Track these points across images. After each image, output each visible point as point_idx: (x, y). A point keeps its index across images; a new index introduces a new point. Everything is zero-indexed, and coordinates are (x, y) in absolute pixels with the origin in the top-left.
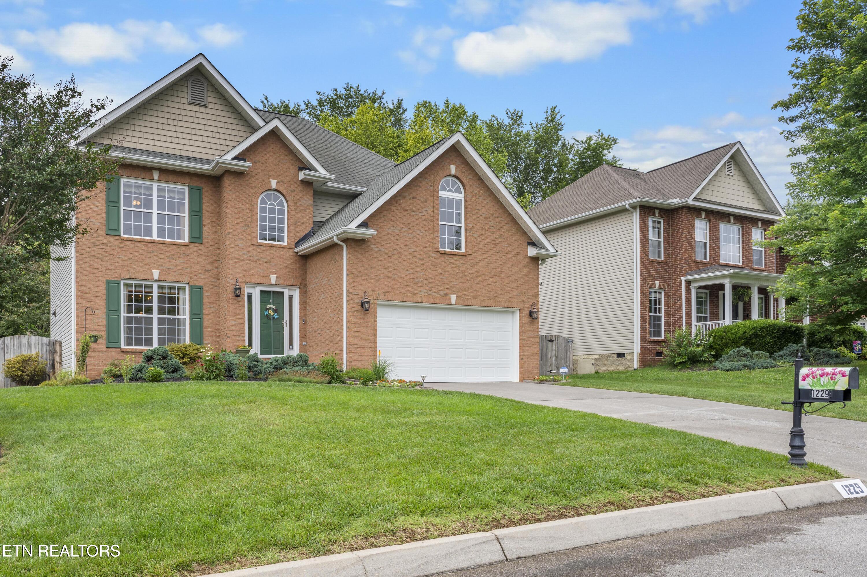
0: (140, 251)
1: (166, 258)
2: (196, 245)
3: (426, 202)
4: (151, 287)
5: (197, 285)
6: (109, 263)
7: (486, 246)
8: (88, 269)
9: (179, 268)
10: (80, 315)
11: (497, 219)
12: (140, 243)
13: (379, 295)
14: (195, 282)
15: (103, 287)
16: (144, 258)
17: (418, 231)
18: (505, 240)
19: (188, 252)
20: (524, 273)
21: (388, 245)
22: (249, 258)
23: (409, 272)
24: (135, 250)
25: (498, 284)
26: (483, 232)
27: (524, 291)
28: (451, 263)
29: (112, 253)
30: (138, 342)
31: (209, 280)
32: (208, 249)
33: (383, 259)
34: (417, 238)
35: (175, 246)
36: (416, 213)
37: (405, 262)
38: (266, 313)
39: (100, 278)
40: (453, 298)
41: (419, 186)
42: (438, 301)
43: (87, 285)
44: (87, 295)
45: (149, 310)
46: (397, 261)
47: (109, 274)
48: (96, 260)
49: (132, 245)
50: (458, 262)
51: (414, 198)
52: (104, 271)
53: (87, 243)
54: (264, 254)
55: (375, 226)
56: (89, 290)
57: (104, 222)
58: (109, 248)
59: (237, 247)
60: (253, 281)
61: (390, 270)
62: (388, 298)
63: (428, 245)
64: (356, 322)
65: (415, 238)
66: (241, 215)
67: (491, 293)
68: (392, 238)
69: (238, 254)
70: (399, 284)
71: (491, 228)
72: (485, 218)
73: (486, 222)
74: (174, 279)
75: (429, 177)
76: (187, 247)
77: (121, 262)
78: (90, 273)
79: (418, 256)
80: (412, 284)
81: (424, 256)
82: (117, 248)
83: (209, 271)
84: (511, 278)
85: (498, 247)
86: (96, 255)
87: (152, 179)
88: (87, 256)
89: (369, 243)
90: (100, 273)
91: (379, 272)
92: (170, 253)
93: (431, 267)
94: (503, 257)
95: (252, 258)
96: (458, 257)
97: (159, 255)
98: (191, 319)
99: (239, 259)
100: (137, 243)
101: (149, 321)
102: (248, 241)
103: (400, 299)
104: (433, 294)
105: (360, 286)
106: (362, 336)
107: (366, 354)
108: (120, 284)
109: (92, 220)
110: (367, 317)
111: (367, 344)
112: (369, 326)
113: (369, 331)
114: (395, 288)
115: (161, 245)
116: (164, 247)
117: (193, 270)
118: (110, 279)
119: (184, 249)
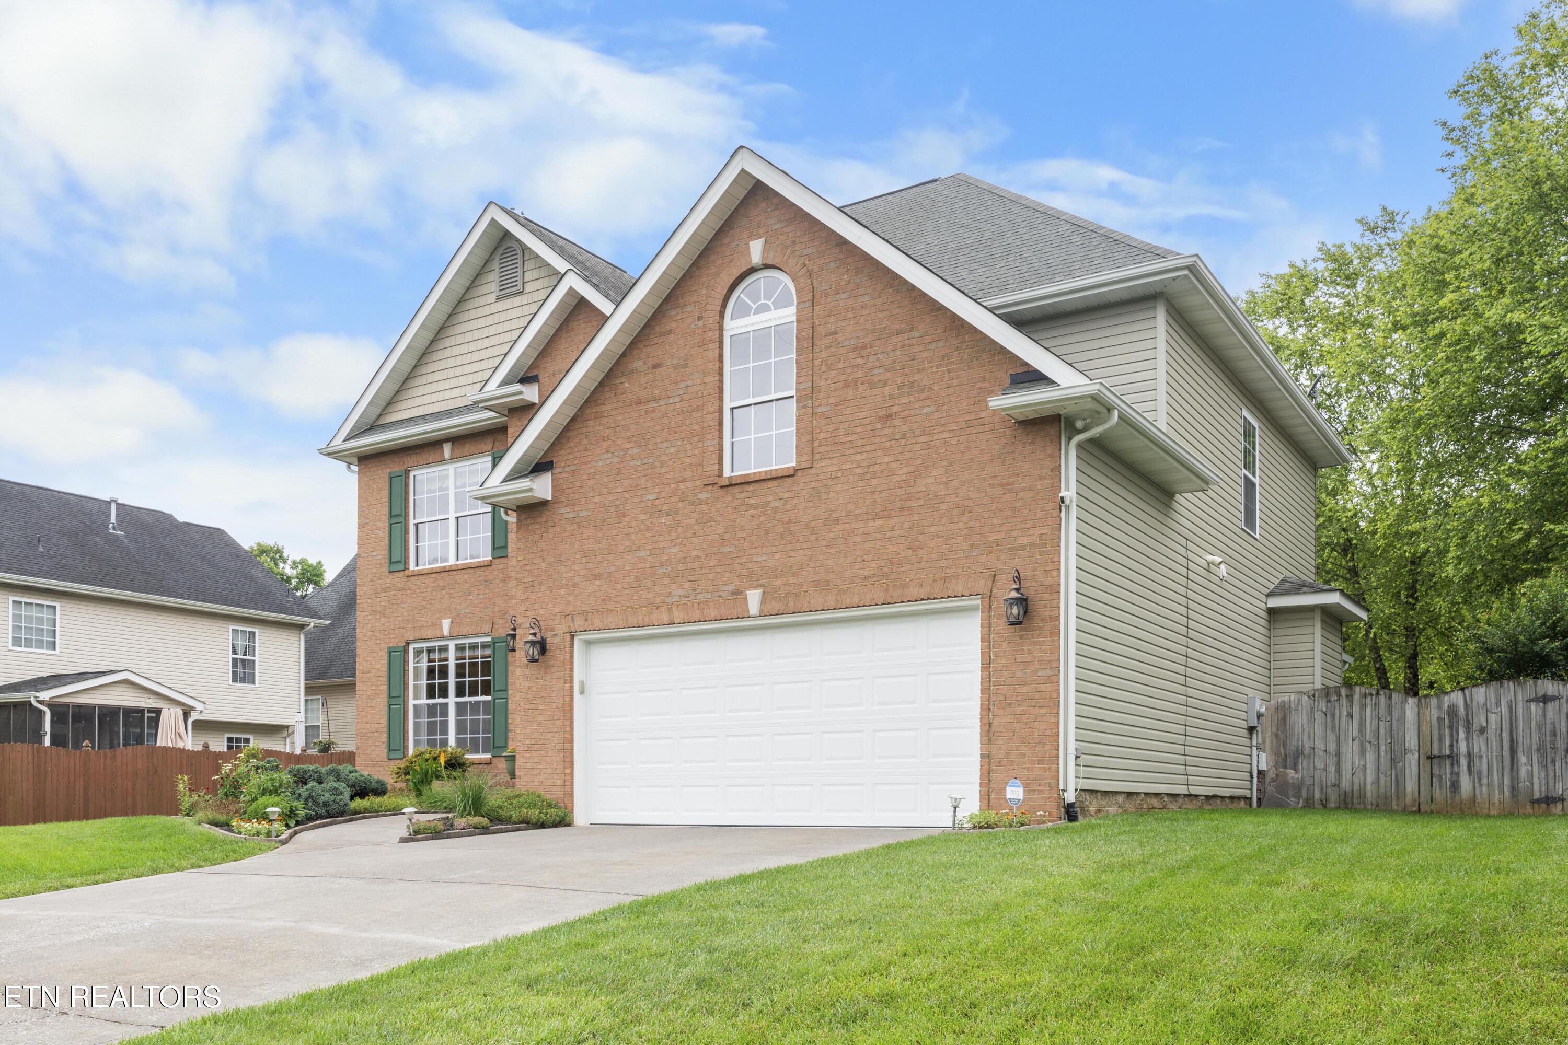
0: (429, 590)
1: (461, 594)
2: (500, 560)
3: (685, 366)
4: (444, 649)
5: (502, 635)
6: (392, 619)
7: (859, 430)
8: (369, 634)
9: (478, 610)
10: (361, 709)
11: (897, 339)
12: (429, 576)
13: (573, 621)
14: (499, 631)
15: (384, 659)
16: (433, 602)
17: (665, 445)
18: (923, 396)
19: (491, 577)
20: (997, 481)
21: (596, 500)
23: (642, 554)
24: (421, 590)
25: (896, 533)
26: (850, 393)
27: (994, 537)
28: (751, 507)
29: (394, 602)
33: (585, 536)
34: (663, 464)
35: (472, 571)
36: (662, 402)
37: (632, 530)
39: (382, 646)
40: (754, 599)
41: (670, 332)
42: (713, 614)
43: (368, 659)
44: (369, 675)
45: (444, 691)
46: (615, 532)
47: (391, 637)
48: (381, 616)
49: (418, 582)
50: (771, 498)
51: (655, 366)
52: (387, 632)
53: (368, 592)
55: (569, 463)
56: (370, 667)
57: (386, 552)
58: (392, 593)
61: (599, 558)
62: (592, 624)
63: (688, 474)
65: (658, 464)
67: (874, 565)
68: (605, 480)
70: (619, 586)
71: (876, 371)
72: (855, 348)
73: (860, 361)
74: (471, 630)
75: (695, 298)
76: (490, 568)
77: (405, 614)
78: (371, 639)
79: (665, 507)
80: (649, 583)
81: (680, 505)
82: (402, 592)
84: (943, 507)
85: (897, 422)
86: (379, 608)
87: (442, 461)
88: (369, 613)
89: (556, 506)
90: (382, 637)
91: (576, 567)
92: (464, 585)
93: (697, 527)
94: (917, 447)
96: (770, 484)
97: (452, 591)
98: (495, 700)
100: (424, 577)
101: (445, 710)
103: (621, 624)
104: (700, 597)
106: (541, 718)
107: (548, 759)
108: (406, 651)
109: (375, 553)
110: (549, 677)
111: (550, 735)
112: (554, 694)
113: (554, 706)
114: (610, 600)
115: (454, 573)
116: (459, 576)
117: (497, 609)
118: (396, 645)
119: (485, 574)
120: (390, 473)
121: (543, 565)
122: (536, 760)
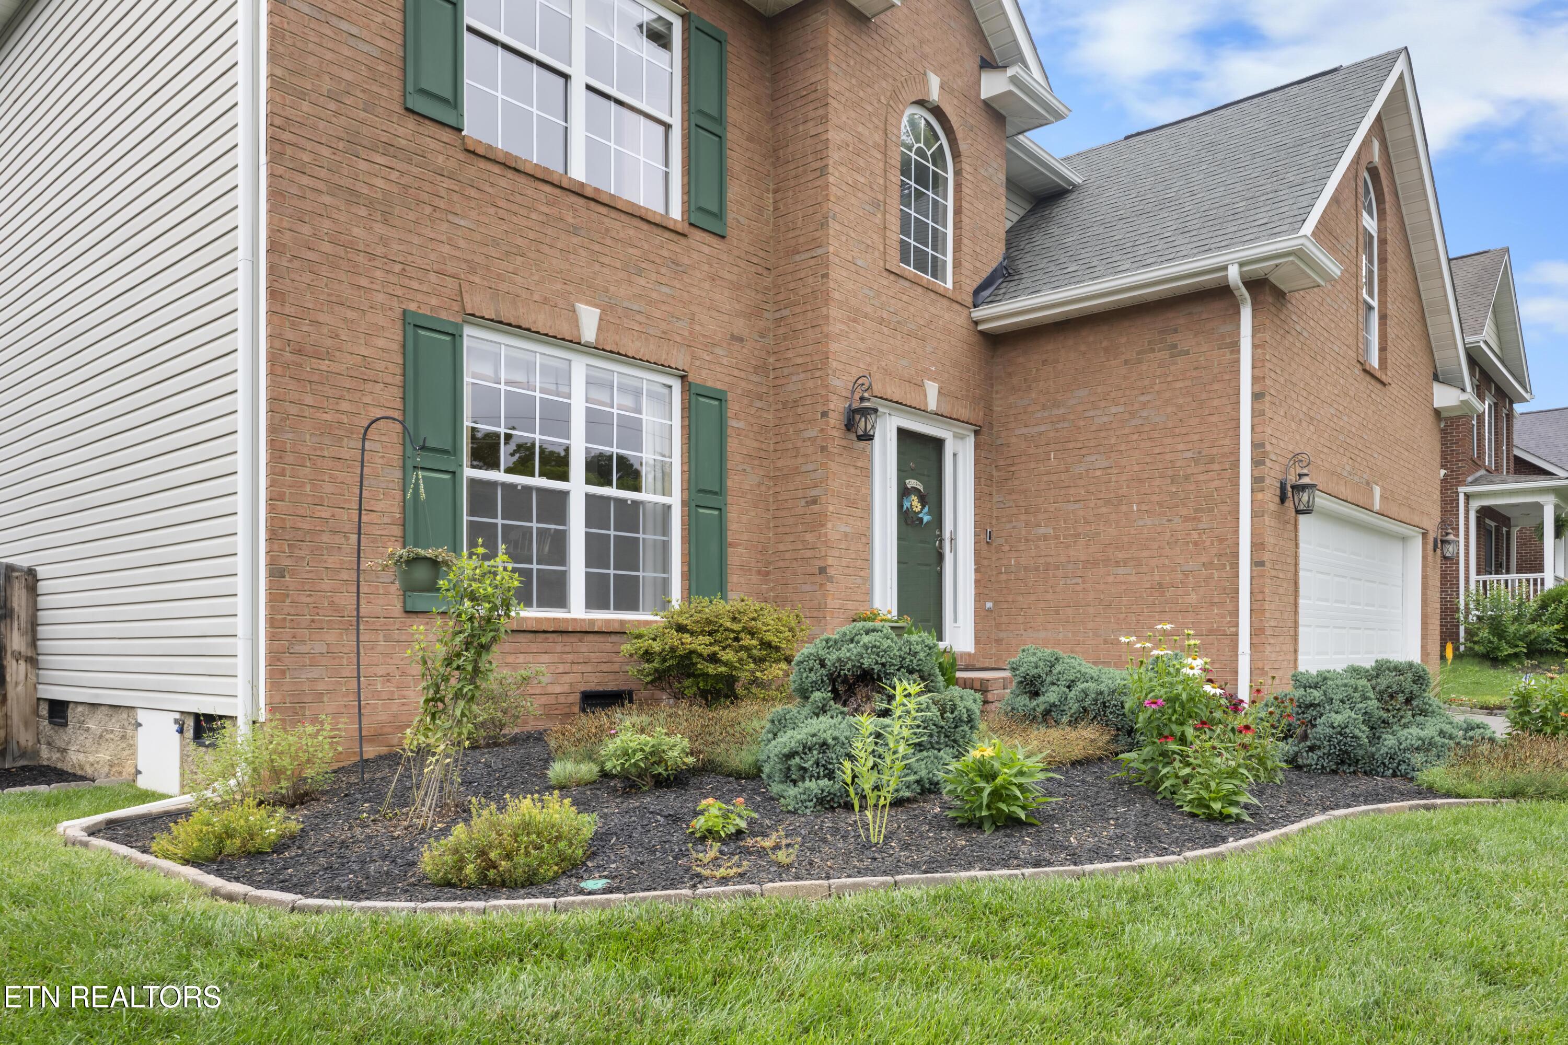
0: (534, 216)
1: (619, 263)
2: (704, 236)
5: (709, 384)
6: (416, 240)
8: (327, 247)
9: (656, 313)
10: (290, 458)
12: (535, 184)
14: (705, 373)
15: (390, 339)
16: (546, 249)
19: (685, 260)
22: (878, 313)
24: (515, 208)
29: (425, 197)
31: (743, 374)
32: (740, 262)
35: (645, 226)
39: (382, 298)
42: (1362, 501)
43: (322, 318)
44: (325, 365)
45: (557, 466)
47: (415, 285)
48: (362, 212)
49: (503, 182)
52: (397, 268)
53: (322, 125)
56: (329, 342)
57: (396, 50)
58: (415, 170)
59: (853, 268)
69: (855, 295)
74: (641, 351)
76: (677, 237)
77: (462, 244)
78: (334, 267)
82: (447, 183)
83: (742, 340)
86: (363, 190)
88: (321, 186)
90: (379, 274)
92: (631, 251)
97: (597, 247)
98: (688, 508)
99: (856, 312)
100: (522, 180)
101: (557, 507)
104: (1355, 478)
108: (458, 337)
109: (344, 25)
115: (603, 210)
116: (614, 223)
117: (697, 328)
118: (426, 311)
119: (672, 246)
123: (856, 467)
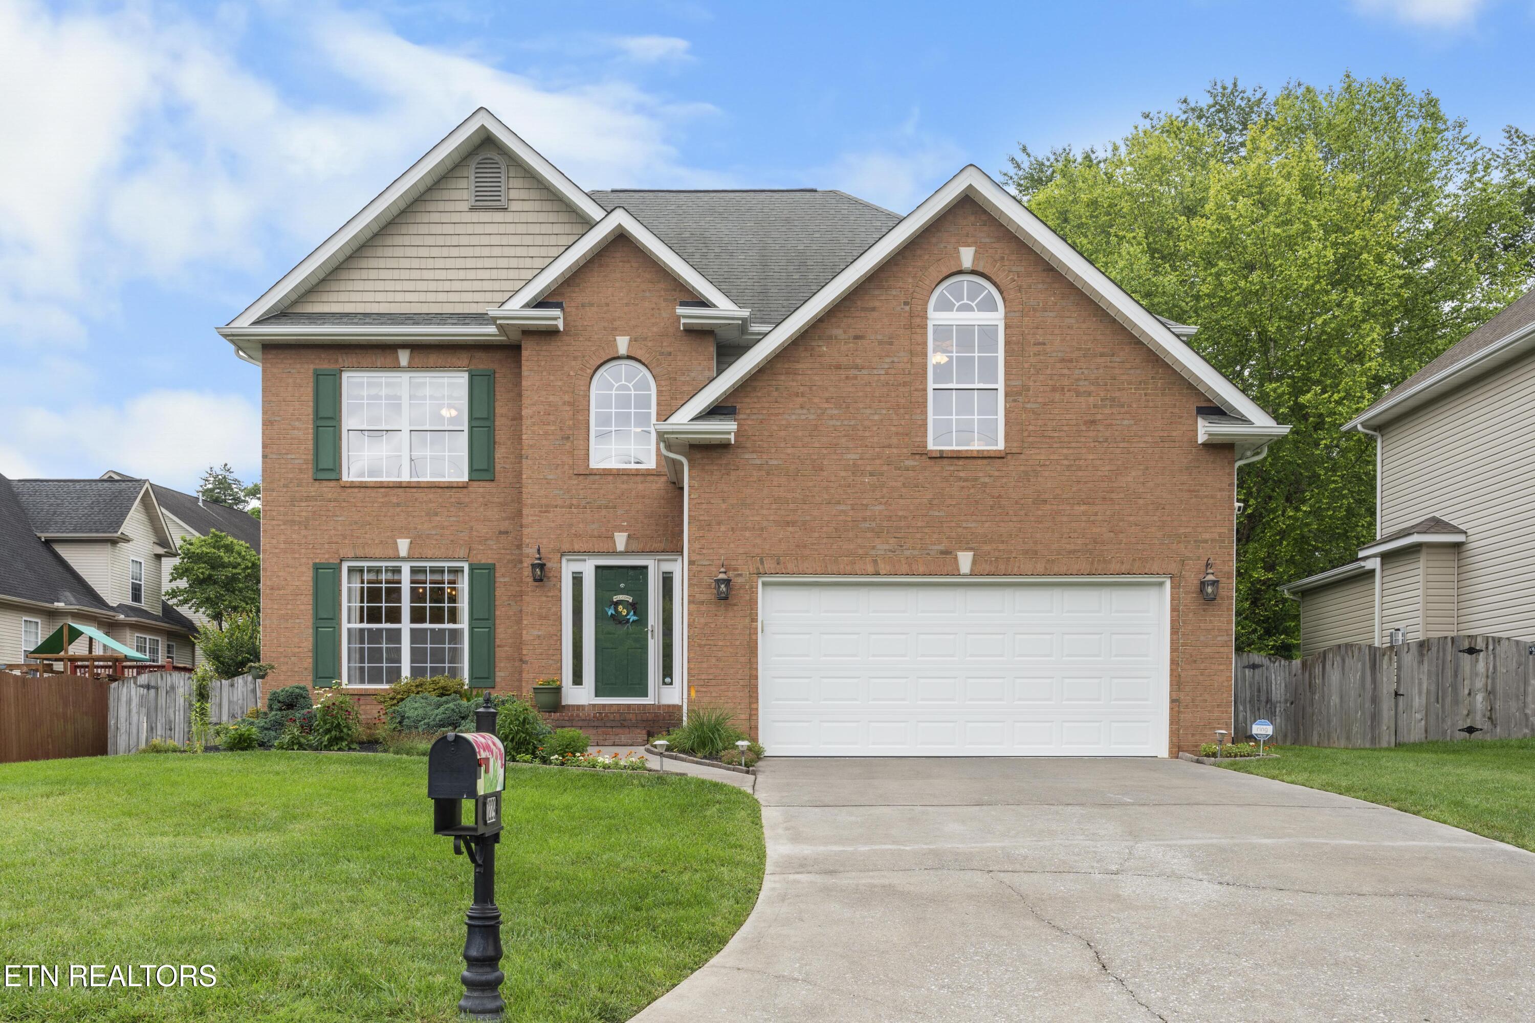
0: (376, 505)
1: (423, 514)
2: (482, 484)
3: (891, 344)
4: (397, 571)
5: (483, 562)
6: (319, 533)
7: (1066, 428)
8: (282, 546)
9: (448, 532)
10: (269, 630)
11: (1100, 360)
12: (376, 490)
13: (762, 562)
14: (479, 557)
15: (308, 576)
16: (382, 519)
17: (868, 411)
18: (1123, 410)
19: (467, 500)
20: (1185, 487)
21: (789, 451)
22: (568, 502)
23: (843, 507)
24: (364, 504)
25: (1099, 518)
26: (1057, 396)
27: (1182, 530)
28: (960, 479)
29: (323, 513)
30: (375, 677)
31: (508, 552)
32: (506, 490)
33: (775, 483)
34: (865, 429)
35: (440, 490)
36: (865, 372)
37: (831, 484)
38: (611, 611)
39: (304, 560)
40: (965, 560)
41: (874, 309)
42: (921, 570)
43: (280, 574)
44: (281, 592)
45: (394, 616)
46: (811, 484)
47: (319, 551)
48: (296, 528)
49: (359, 495)
50: (981, 474)
51: (857, 337)
52: (311, 546)
53: (280, 499)
54: (602, 492)
55: (755, 411)
56: (282, 583)
57: (310, 457)
58: (318, 503)
59: (544, 482)
60: (576, 548)
61: (791, 506)
62: (786, 568)
63: (894, 441)
64: (706, 624)
65: (859, 427)
66: (552, 418)
67: (1079, 541)
68: (800, 434)
69: (546, 497)
70: (816, 535)
71: (1081, 383)
72: (1062, 360)
73: (1066, 371)
74: (438, 553)
75: (900, 284)
76: (465, 490)
77: (340, 528)
78: (285, 553)
79: (869, 468)
80: (851, 534)
81: (885, 468)
82: (333, 504)
83: (507, 532)
84: (1141, 501)
85: (1101, 428)
86: (297, 519)
87: (397, 367)
88: (281, 523)
89: (739, 450)
90: (303, 551)
91: (765, 512)
92: (431, 505)
93: (904, 490)
94: (1118, 451)
95: (575, 502)
96: (980, 462)
97: (411, 509)
98: (472, 629)
99: (547, 506)
100: (369, 491)
101: (395, 636)
102: (566, 467)
103: (817, 570)
104: (907, 553)
105: (715, 545)
106: (720, 654)
107: (730, 694)
108: (337, 569)
109: (289, 456)
110: (731, 614)
111: (732, 671)
112: (737, 632)
113: (738, 643)
114: (805, 547)
115: (414, 490)
116: (420, 495)
117: (475, 533)
118: (323, 561)
119: (458, 495)
120: (315, 370)
121: (724, 506)
122: (714, 694)
123: (548, 597)
